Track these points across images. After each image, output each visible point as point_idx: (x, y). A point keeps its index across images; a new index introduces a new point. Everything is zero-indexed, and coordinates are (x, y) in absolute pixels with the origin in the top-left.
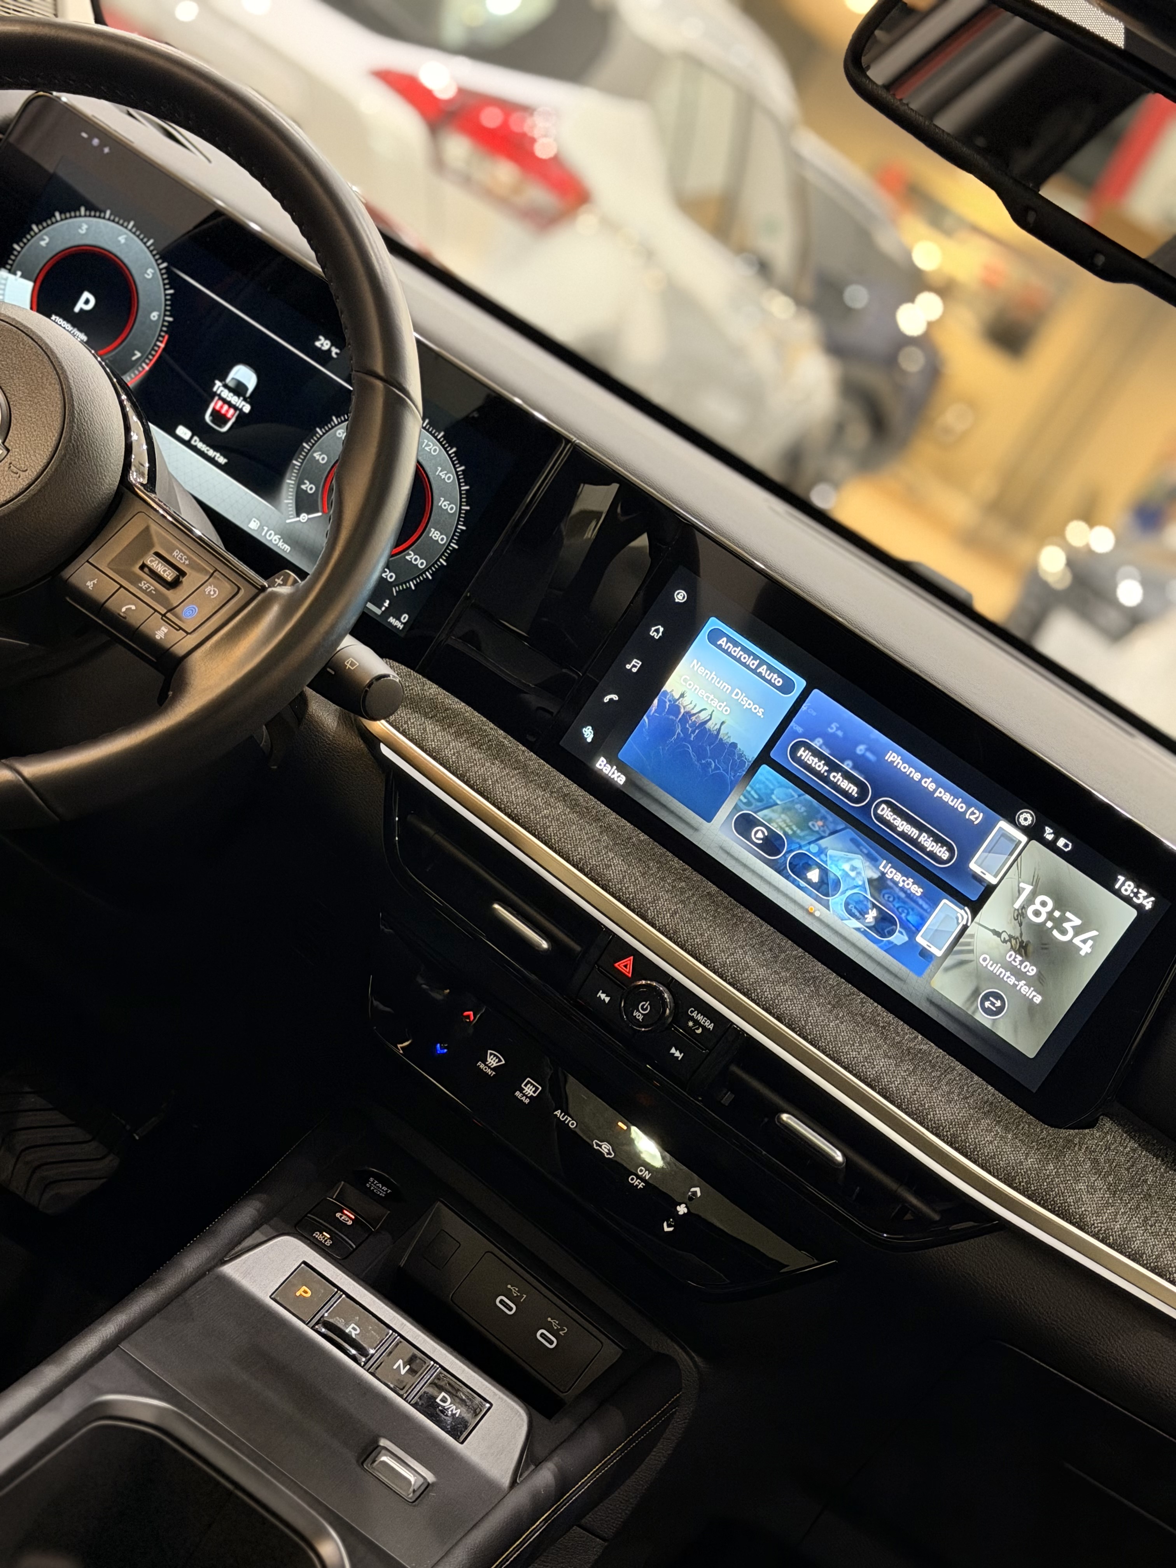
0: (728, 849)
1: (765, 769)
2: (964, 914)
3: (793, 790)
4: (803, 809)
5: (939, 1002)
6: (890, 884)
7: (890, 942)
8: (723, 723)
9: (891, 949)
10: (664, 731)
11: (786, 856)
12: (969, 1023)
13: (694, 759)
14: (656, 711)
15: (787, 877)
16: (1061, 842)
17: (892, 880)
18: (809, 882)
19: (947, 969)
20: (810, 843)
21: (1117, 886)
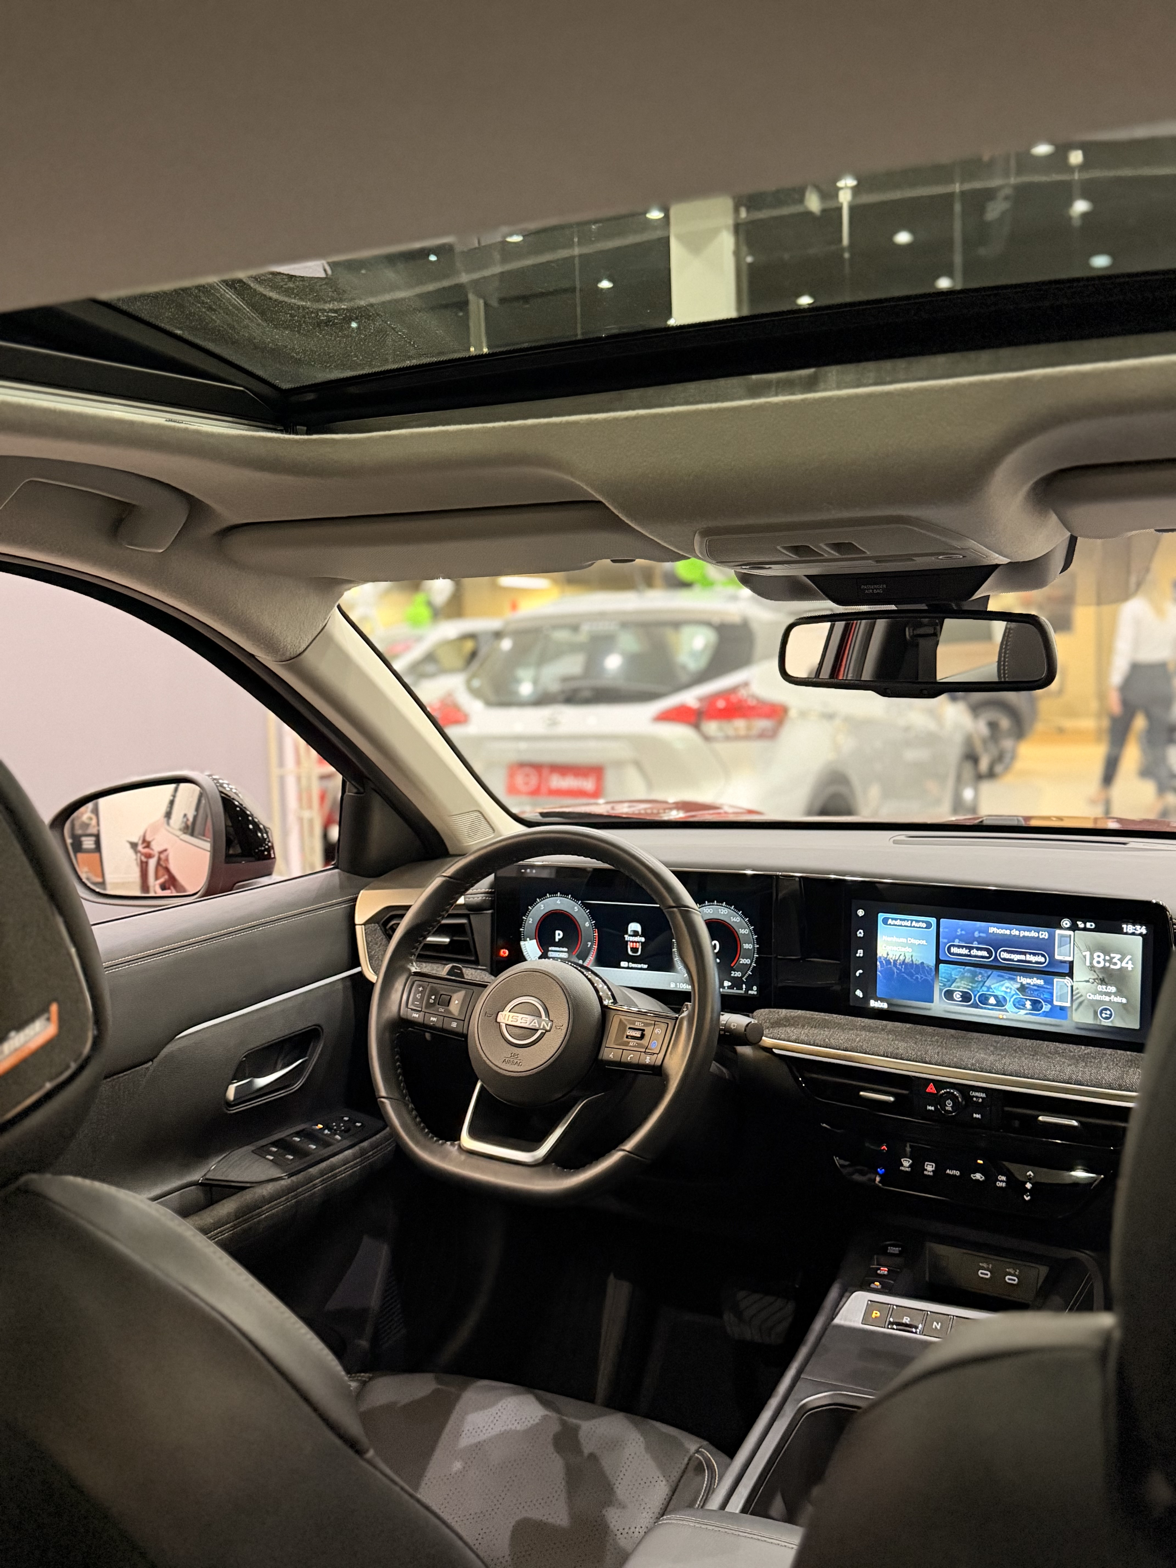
0: (948, 1010)
1: (941, 966)
2: (1067, 980)
3: (960, 968)
4: (969, 974)
5: (1082, 1026)
6: (1027, 986)
7: (1044, 1012)
8: (912, 956)
9: (1046, 1014)
10: (889, 974)
11: (975, 999)
12: (1101, 1028)
13: (909, 978)
14: (881, 967)
15: (982, 1008)
16: (1088, 925)
17: (1027, 984)
18: (991, 1005)
19: (1076, 1010)
20: (981, 987)
21: (1125, 931)
